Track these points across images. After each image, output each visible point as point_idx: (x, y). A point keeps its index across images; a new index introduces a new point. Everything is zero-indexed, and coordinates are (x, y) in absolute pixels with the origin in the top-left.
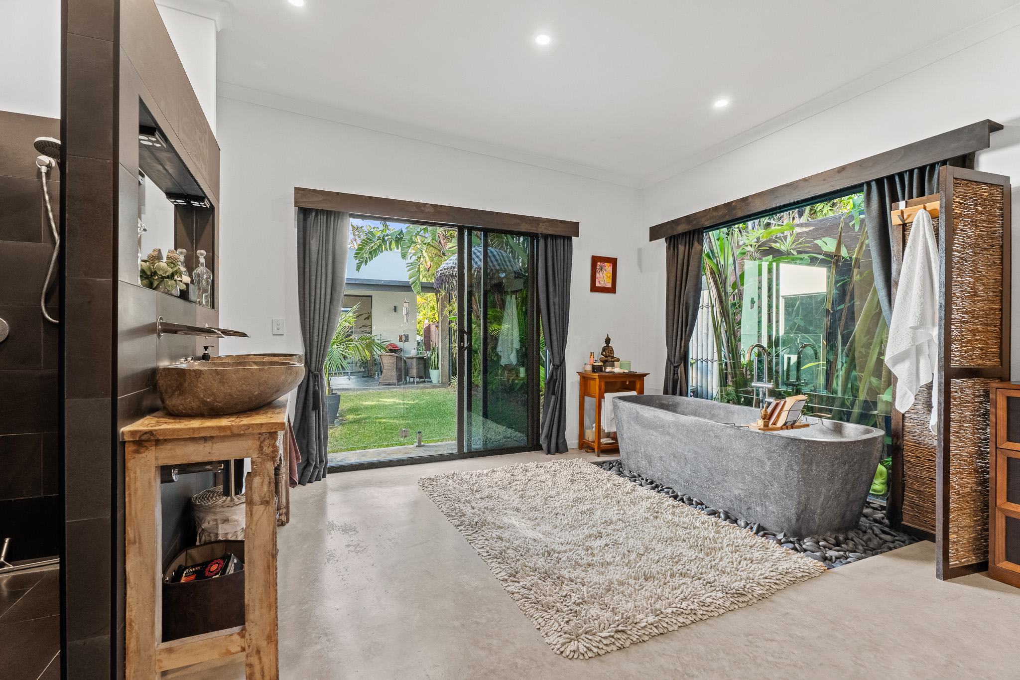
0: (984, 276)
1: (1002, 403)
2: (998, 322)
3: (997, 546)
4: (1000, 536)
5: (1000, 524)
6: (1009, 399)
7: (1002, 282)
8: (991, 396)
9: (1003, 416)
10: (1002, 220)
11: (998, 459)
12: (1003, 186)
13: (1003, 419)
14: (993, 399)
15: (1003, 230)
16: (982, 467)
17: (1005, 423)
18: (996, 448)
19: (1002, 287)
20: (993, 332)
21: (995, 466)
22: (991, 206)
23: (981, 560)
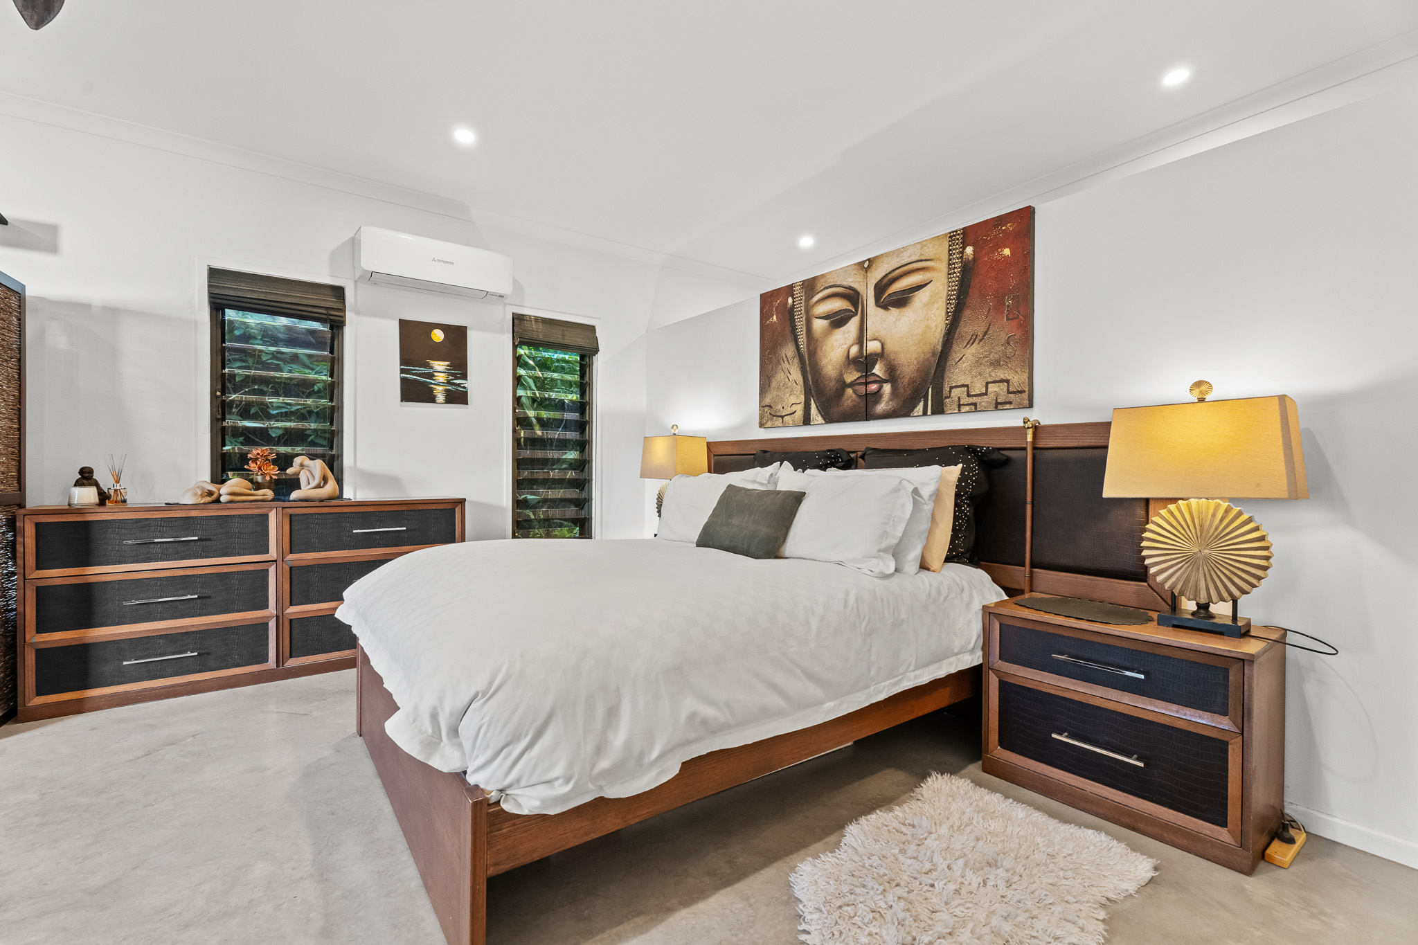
0: (5, 390)
1: (30, 531)
2: (16, 444)
3: (27, 686)
4: (30, 673)
5: (30, 659)
6: (38, 525)
7: (20, 398)
8: (18, 524)
9: (32, 543)
10: (20, 331)
11: (26, 591)
12: (20, 294)
13: (32, 548)
14: (20, 527)
15: (20, 342)
16: (4, 606)
17: (34, 552)
18: (25, 579)
19: (20, 405)
20: (12, 453)
21: (23, 600)
22: (11, 313)
23: (5, 709)
